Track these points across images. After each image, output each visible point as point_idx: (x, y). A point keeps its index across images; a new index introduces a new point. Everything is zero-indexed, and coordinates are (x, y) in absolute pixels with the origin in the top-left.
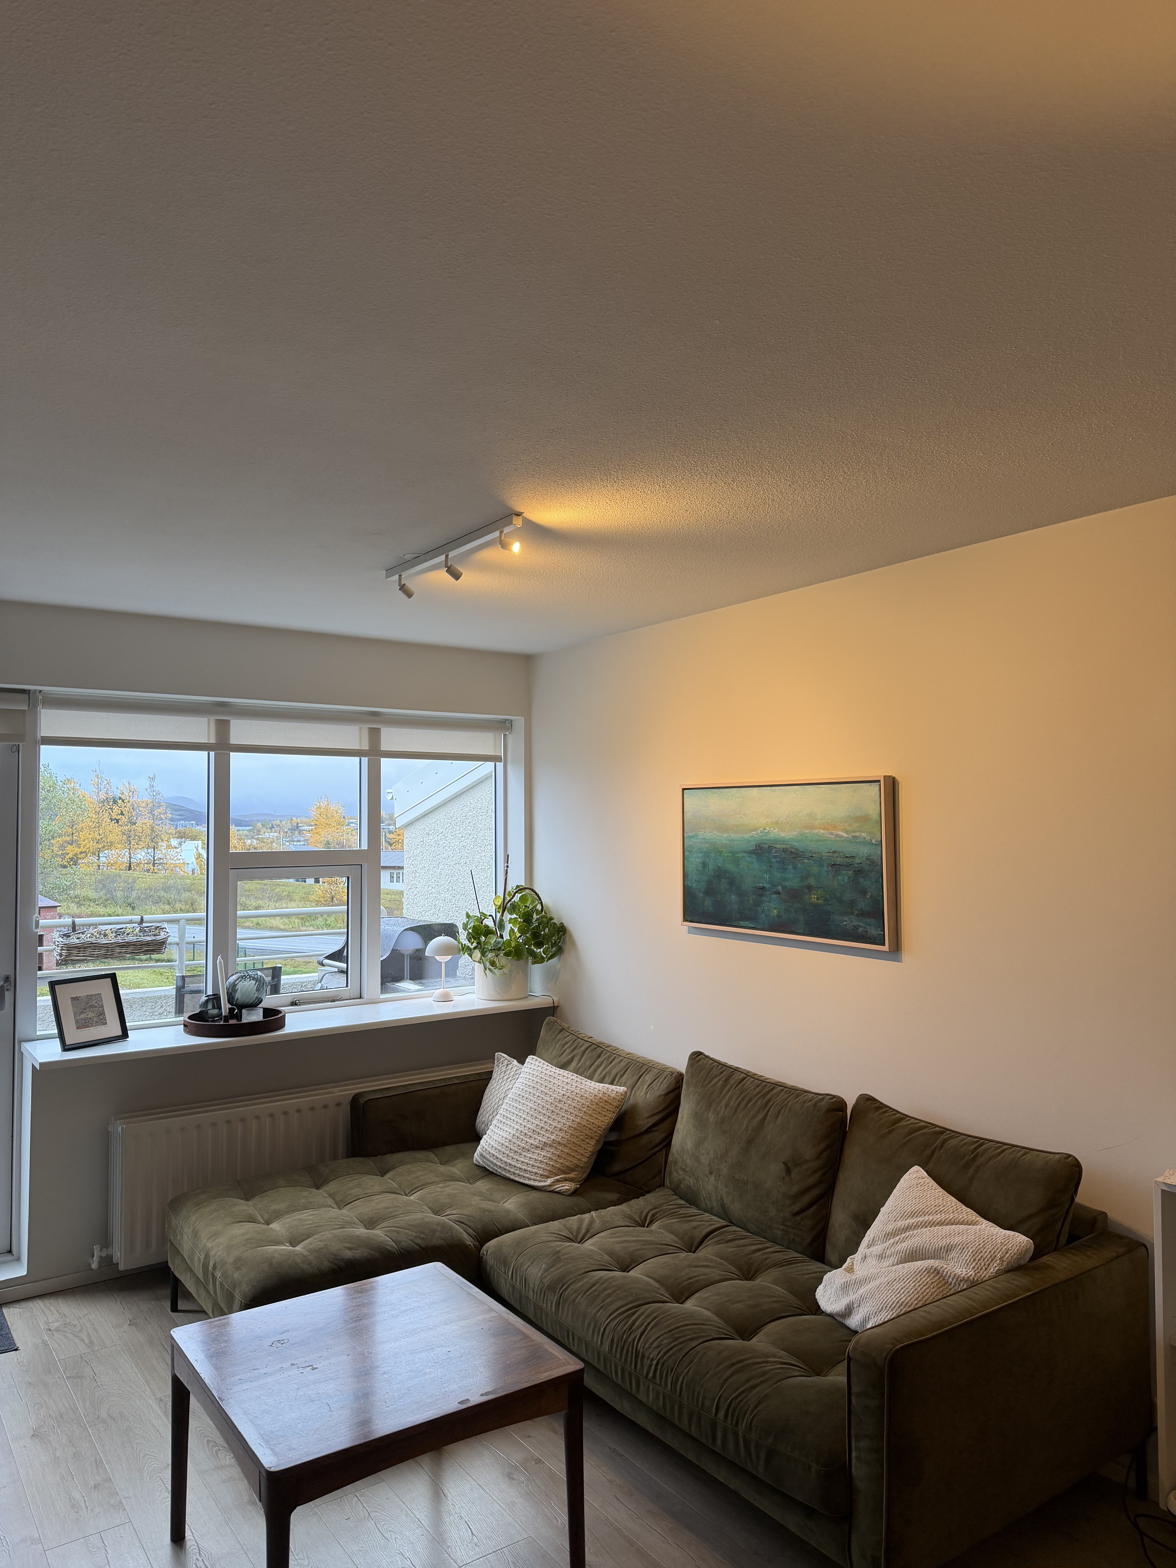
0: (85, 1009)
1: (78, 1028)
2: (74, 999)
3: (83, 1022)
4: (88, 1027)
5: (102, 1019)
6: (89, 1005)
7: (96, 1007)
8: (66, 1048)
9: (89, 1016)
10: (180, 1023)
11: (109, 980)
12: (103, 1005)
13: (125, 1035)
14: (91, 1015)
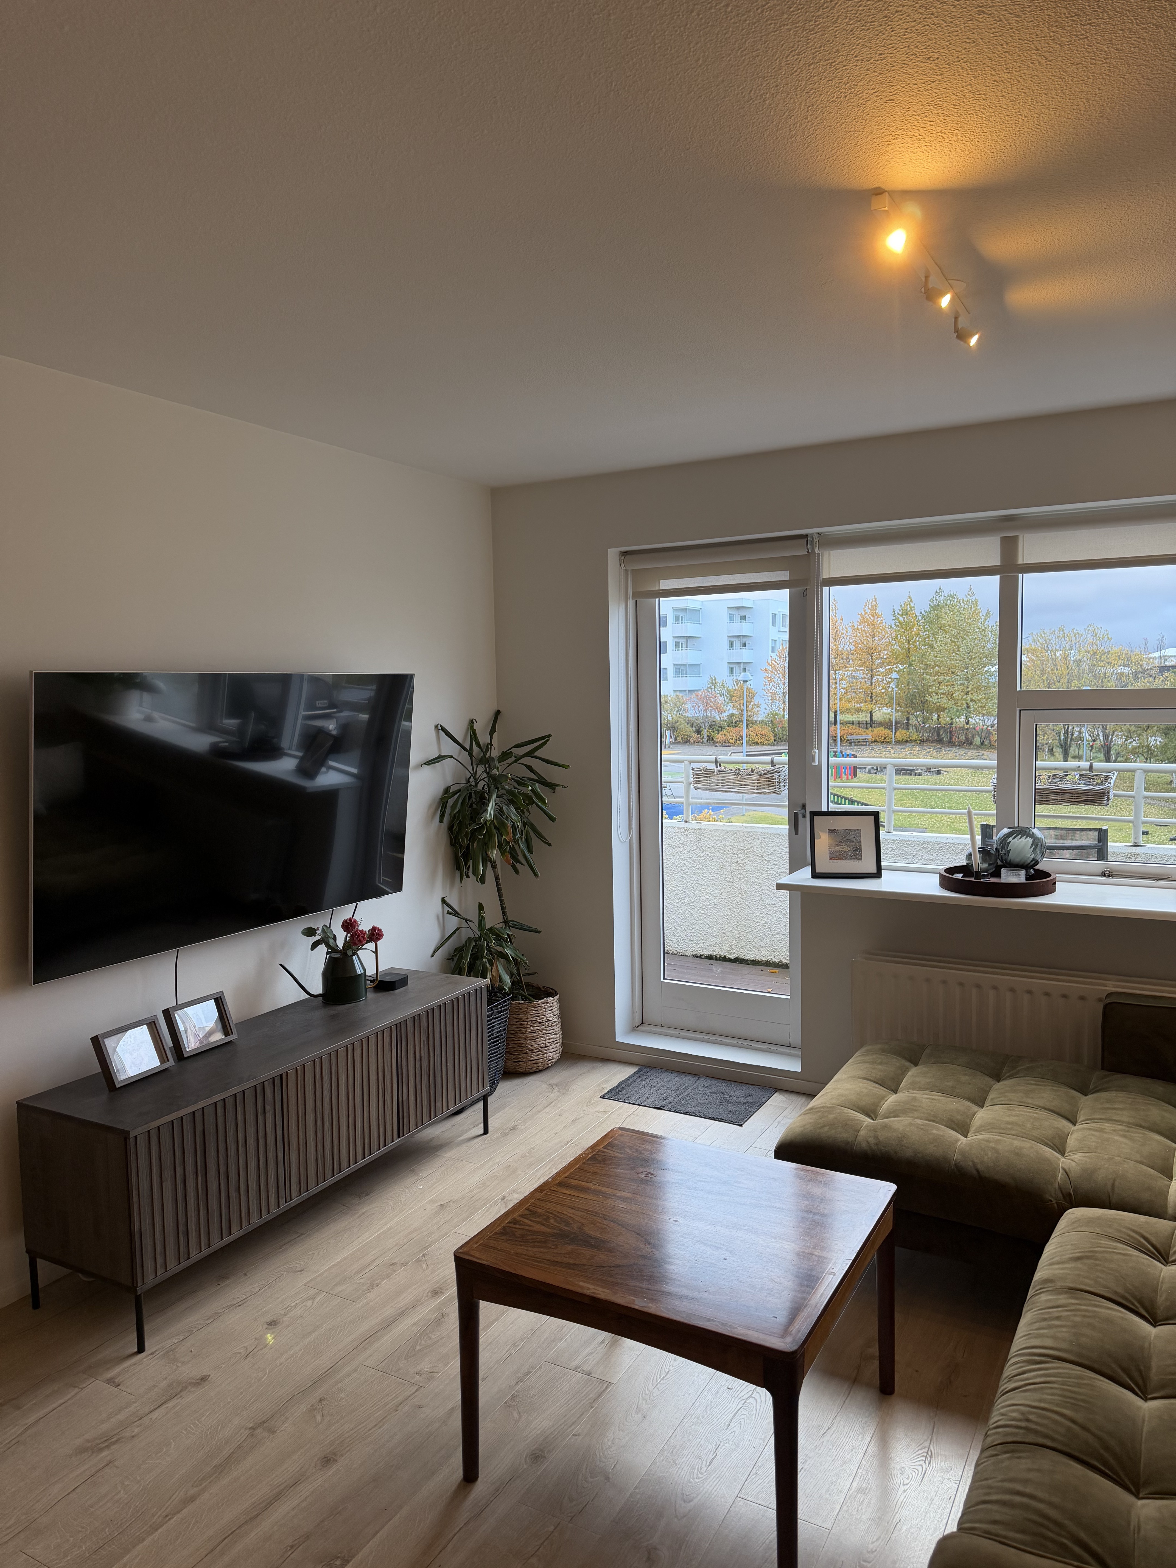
0: (841, 842)
1: (831, 859)
2: (832, 831)
3: (837, 854)
4: (841, 859)
5: (857, 854)
6: (845, 839)
7: (853, 842)
8: (815, 875)
9: (844, 850)
10: (936, 872)
11: (872, 818)
12: (860, 841)
13: (878, 874)
14: (846, 848)
